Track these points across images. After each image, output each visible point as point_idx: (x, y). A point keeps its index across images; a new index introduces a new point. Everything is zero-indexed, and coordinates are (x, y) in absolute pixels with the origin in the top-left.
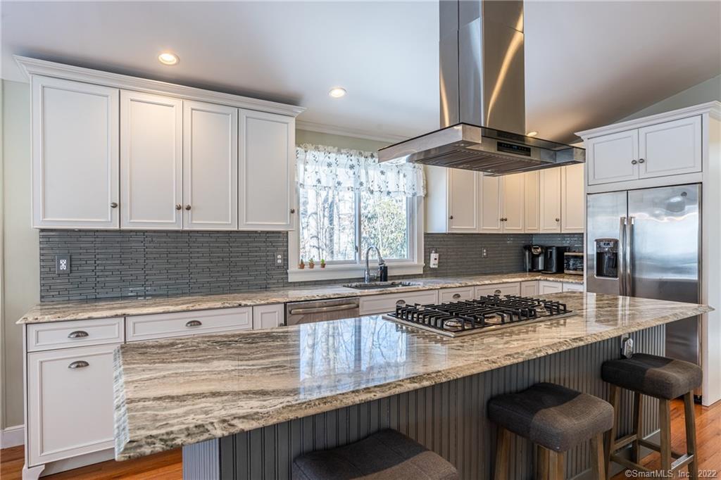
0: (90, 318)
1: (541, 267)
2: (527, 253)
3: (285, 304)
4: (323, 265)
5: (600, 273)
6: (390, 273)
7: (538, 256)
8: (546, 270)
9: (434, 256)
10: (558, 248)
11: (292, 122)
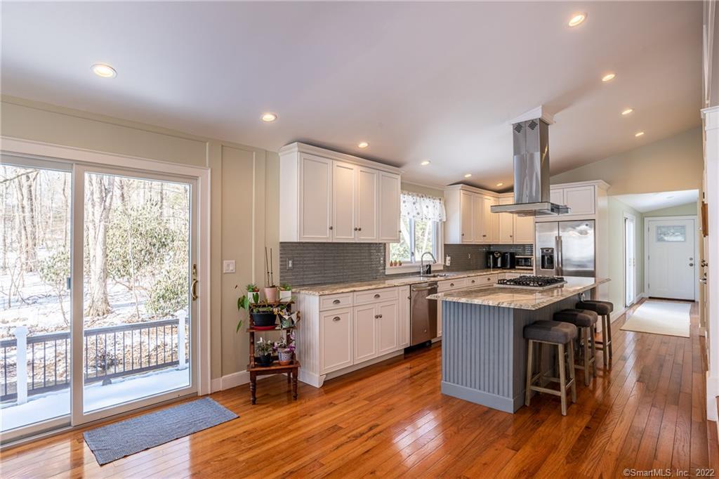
0: (342, 293)
1: (499, 265)
2: (491, 257)
3: (410, 285)
4: (400, 264)
5: (543, 267)
6: (432, 269)
7: (498, 258)
8: (504, 266)
9: (448, 258)
10: (511, 253)
11: (399, 177)
